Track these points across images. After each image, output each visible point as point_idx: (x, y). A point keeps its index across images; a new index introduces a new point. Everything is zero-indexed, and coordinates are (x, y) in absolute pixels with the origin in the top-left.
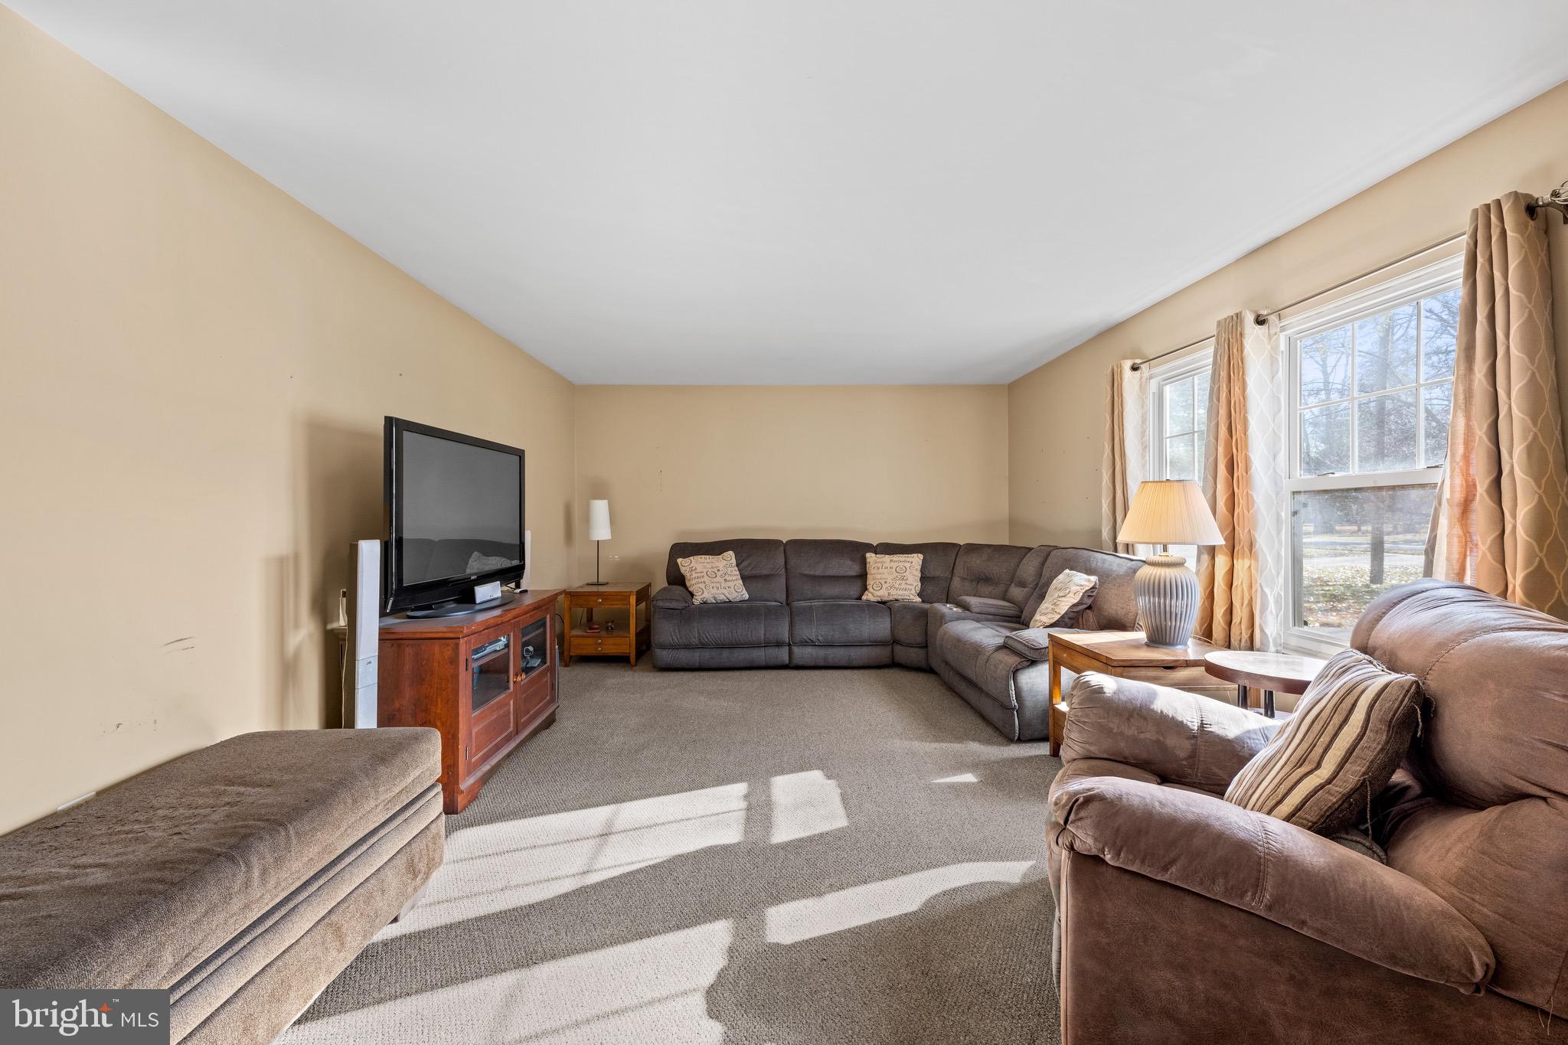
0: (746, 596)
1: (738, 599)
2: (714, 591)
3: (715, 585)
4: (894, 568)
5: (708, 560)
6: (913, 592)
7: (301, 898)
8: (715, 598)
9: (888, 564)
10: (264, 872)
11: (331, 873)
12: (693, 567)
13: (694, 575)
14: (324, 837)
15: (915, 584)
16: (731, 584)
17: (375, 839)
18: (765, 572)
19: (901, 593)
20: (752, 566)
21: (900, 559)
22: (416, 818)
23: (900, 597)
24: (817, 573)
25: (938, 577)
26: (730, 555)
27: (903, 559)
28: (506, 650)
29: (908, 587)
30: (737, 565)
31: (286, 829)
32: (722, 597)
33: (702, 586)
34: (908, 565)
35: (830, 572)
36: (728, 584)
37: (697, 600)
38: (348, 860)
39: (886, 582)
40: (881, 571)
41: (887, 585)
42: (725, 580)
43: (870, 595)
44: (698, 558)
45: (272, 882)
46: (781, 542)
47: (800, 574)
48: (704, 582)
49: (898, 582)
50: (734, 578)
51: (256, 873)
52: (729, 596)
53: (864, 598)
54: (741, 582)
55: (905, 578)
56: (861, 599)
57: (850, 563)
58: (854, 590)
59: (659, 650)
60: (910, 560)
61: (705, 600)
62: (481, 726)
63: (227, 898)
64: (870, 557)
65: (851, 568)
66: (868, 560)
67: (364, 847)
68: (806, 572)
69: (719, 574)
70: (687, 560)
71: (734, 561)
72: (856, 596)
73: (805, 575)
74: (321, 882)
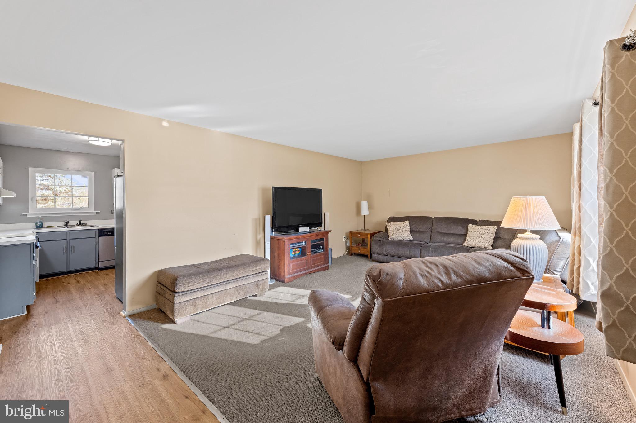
0: (412, 239)
1: (408, 239)
2: (396, 236)
3: (397, 233)
4: (479, 232)
5: (397, 224)
6: (488, 244)
7: (231, 281)
8: (397, 238)
9: (476, 230)
10: (224, 274)
11: (237, 280)
12: (392, 226)
13: (391, 229)
14: (236, 273)
15: (489, 240)
16: (405, 234)
17: (248, 277)
18: (421, 230)
19: (480, 244)
20: (416, 227)
21: (484, 228)
22: (259, 276)
23: (480, 246)
24: (445, 232)
25: (505, 238)
26: (407, 222)
27: (485, 228)
28: (305, 245)
29: (484, 241)
30: (410, 226)
31: (230, 269)
32: (400, 238)
33: (393, 233)
34: (486, 231)
35: (451, 232)
36: (404, 233)
37: (390, 238)
38: (241, 279)
39: (473, 238)
40: (472, 233)
41: (474, 239)
42: (403, 232)
43: (466, 243)
44: (394, 223)
45: (225, 276)
46: (432, 218)
47: (437, 231)
48: (394, 232)
49: (479, 239)
50: (407, 231)
51: (222, 274)
52: (403, 238)
53: (463, 244)
54: (410, 233)
55: (483, 237)
56: (462, 245)
57: (461, 228)
58: (459, 240)
59: (374, 254)
60: (489, 229)
61: (393, 238)
62: (294, 263)
63: (217, 276)
64: (470, 226)
65: (462, 231)
66: (469, 227)
67: (246, 278)
68: (439, 231)
69: (401, 229)
70: (390, 223)
71: (408, 225)
72: (461, 244)
73: (439, 232)
74: (235, 280)
